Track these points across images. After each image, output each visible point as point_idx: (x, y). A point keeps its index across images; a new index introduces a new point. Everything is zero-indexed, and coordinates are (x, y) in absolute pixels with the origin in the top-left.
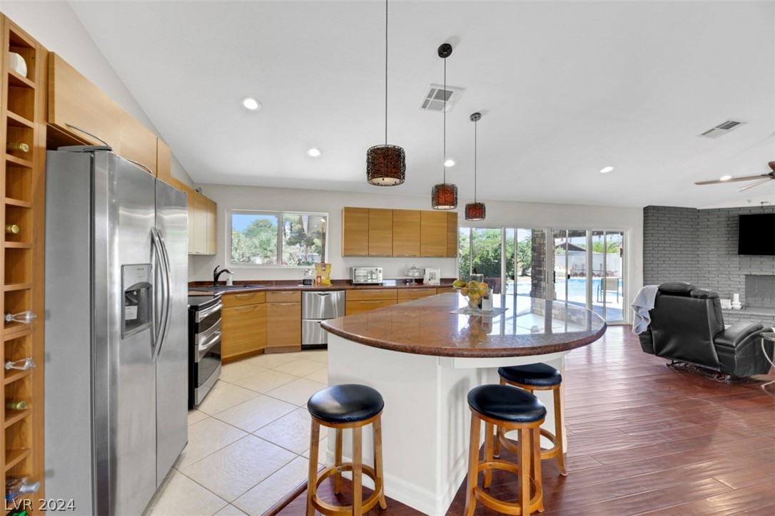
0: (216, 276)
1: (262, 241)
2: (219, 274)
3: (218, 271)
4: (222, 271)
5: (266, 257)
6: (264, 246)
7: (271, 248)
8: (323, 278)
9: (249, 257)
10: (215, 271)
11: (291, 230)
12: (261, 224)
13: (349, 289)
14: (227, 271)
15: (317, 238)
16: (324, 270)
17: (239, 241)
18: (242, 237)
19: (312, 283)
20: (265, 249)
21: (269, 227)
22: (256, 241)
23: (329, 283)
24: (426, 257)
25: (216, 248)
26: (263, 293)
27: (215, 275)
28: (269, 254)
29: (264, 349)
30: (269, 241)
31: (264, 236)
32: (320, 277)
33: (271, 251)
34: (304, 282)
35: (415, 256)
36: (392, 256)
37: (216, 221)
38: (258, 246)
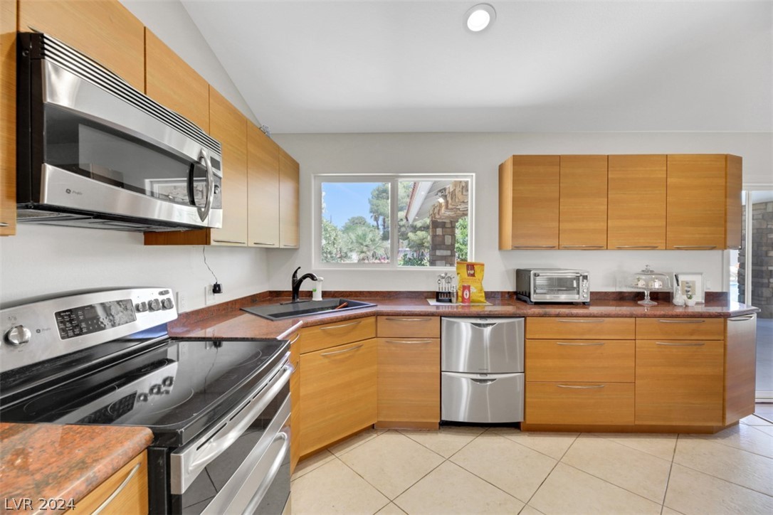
0: (297, 284)
1: (358, 235)
2: (301, 281)
3: (299, 276)
4: (305, 277)
5: (362, 252)
6: (361, 241)
7: (367, 243)
8: (473, 290)
9: (346, 253)
10: (294, 275)
11: (384, 226)
12: (356, 221)
13: (533, 316)
14: (312, 277)
15: (411, 232)
16: (473, 275)
17: (337, 236)
18: (340, 233)
19: (454, 299)
20: (362, 244)
21: (364, 224)
22: (353, 236)
23: (483, 299)
24: (678, 249)
25: (298, 239)
26: (372, 319)
27: (293, 281)
28: (365, 249)
29: (373, 425)
30: (365, 235)
31: (360, 231)
32: (468, 288)
33: (366, 246)
34: (437, 296)
35: (654, 248)
36: (607, 249)
37: (297, 193)
38: (354, 241)
